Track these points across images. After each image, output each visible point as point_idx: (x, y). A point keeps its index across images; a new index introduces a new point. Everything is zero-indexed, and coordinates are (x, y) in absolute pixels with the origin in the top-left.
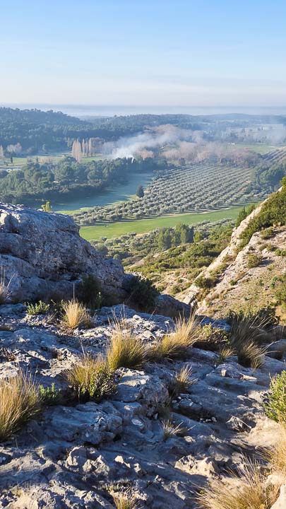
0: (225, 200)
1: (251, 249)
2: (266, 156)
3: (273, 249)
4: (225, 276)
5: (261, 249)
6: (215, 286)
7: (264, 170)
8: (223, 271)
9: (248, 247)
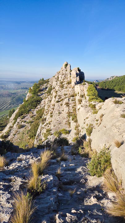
0: (3, 108)
1: (18, 123)
2: (14, 93)
3: (25, 122)
4: (11, 133)
5: (21, 123)
6: (8, 137)
7: (14, 98)
8: (10, 132)
9: (17, 122)
